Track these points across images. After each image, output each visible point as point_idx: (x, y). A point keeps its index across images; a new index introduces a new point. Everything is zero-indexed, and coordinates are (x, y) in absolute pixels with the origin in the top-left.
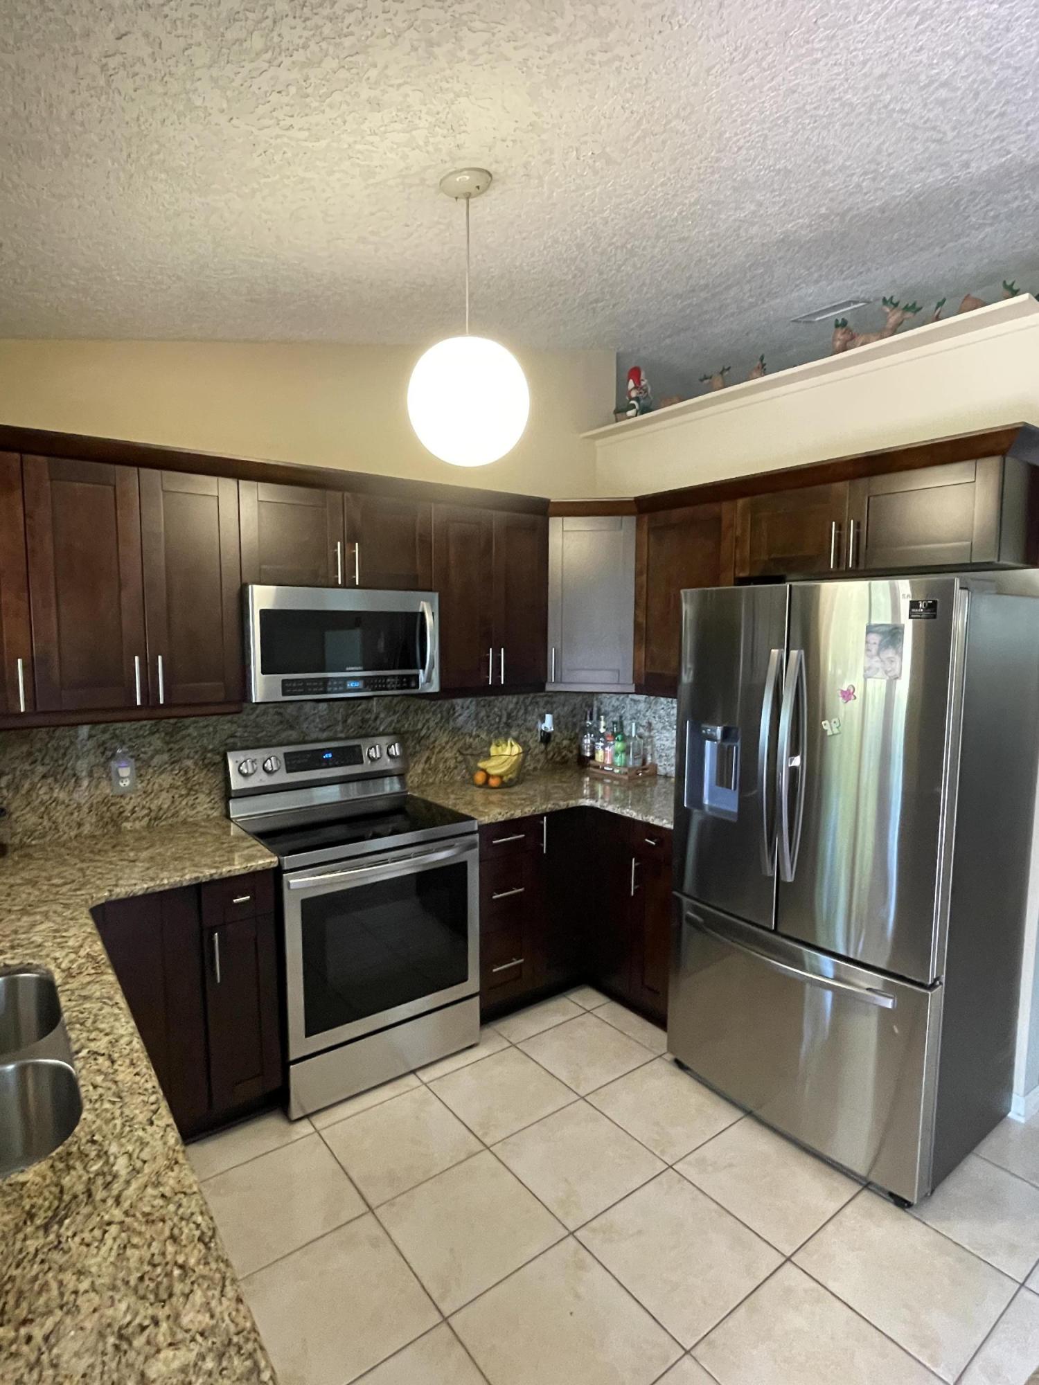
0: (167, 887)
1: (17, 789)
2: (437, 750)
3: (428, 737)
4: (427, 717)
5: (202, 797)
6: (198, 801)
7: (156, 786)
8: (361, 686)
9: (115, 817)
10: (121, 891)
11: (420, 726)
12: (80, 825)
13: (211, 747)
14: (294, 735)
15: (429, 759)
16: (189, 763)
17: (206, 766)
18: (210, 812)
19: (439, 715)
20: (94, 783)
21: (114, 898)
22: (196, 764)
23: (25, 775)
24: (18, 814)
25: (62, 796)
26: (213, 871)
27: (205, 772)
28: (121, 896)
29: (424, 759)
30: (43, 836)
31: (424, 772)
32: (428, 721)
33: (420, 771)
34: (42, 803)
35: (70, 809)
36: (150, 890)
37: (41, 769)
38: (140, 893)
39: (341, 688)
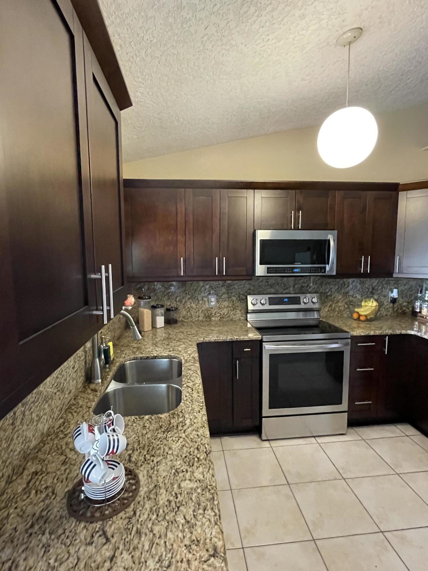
0: (222, 341)
1: (181, 302)
2: (335, 302)
3: (331, 296)
4: (331, 287)
5: (238, 312)
6: (236, 313)
7: (223, 306)
8: (300, 271)
9: (209, 315)
10: (207, 340)
11: (328, 290)
12: (199, 317)
13: (242, 293)
14: (273, 290)
15: (331, 306)
16: (234, 298)
17: (240, 300)
18: (240, 317)
19: (337, 287)
20: (203, 303)
21: (205, 341)
22: (237, 299)
23: (183, 298)
24: (181, 310)
25: (194, 306)
26: (238, 337)
27: (240, 302)
28: (207, 341)
29: (329, 305)
30: (188, 319)
31: (328, 311)
32: (331, 288)
33: (327, 310)
34: (188, 308)
35: (196, 311)
36: (216, 341)
37: (189, 297)
38: (213, 341)
39: (291, 272)
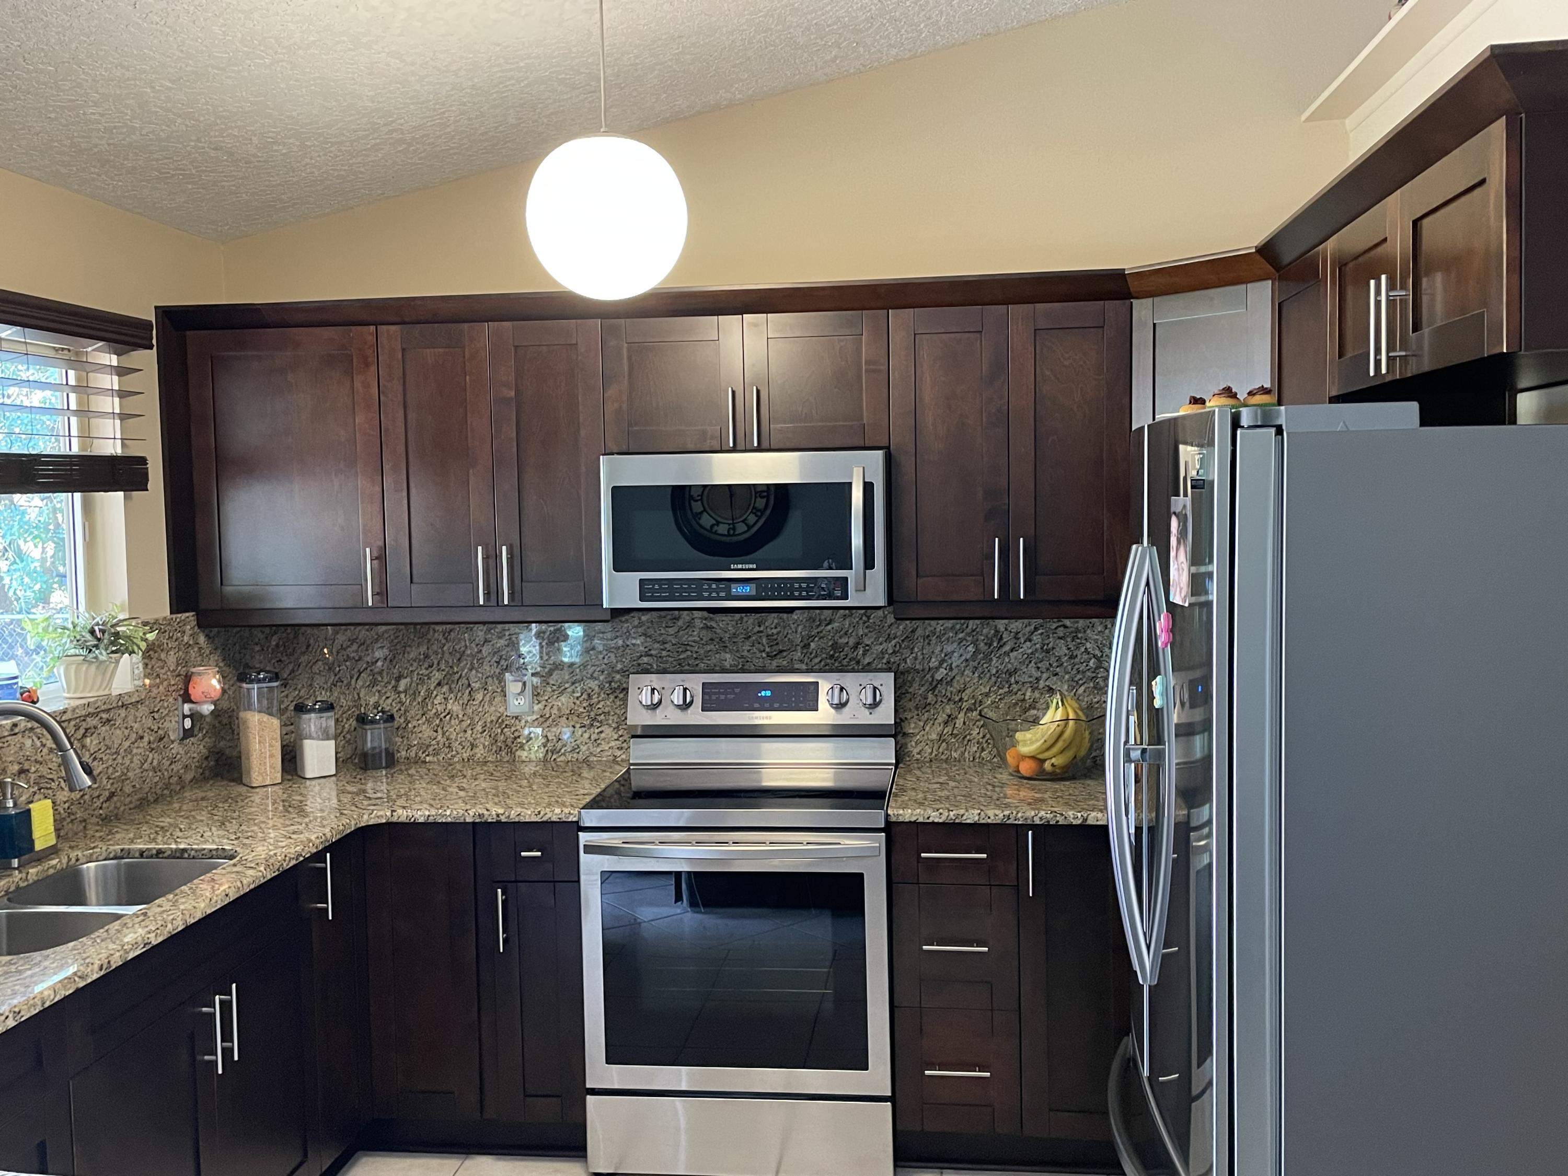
0: (449, 820)
1: (415, 695)
2: (965, 705)
3: (950, 683)
4: (949, 648)
5: (608, 731)
6: (603, 735)
7: (555, 711)
8: (754, 593)
9: (509, 742)
10: (402, 815)
11: (934, 663)
12: (473, 746)
13: (619, 666)
15: (951, 718)
16: (593, 684)
17: (614, 691)
19: (971, 649)
20: (487, 698)
22: (601, 687)
23: (421, 681)
24: (415, 723)
25: (455, 708)
27: (612, 697)
28: (403, 819)
29: (942, 717)
30: (437, 753)
31: (941, 738)
32: (949, 655)
33: (934, 736)
34: (437, 715)
35: (465, 724)
37: (437, 676)
38: (421, 820)
39: (723, 594)
